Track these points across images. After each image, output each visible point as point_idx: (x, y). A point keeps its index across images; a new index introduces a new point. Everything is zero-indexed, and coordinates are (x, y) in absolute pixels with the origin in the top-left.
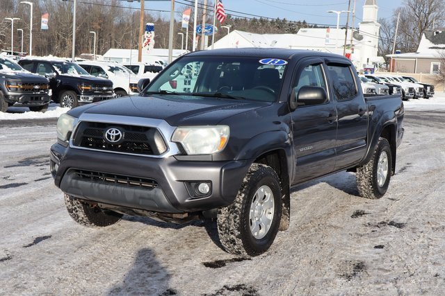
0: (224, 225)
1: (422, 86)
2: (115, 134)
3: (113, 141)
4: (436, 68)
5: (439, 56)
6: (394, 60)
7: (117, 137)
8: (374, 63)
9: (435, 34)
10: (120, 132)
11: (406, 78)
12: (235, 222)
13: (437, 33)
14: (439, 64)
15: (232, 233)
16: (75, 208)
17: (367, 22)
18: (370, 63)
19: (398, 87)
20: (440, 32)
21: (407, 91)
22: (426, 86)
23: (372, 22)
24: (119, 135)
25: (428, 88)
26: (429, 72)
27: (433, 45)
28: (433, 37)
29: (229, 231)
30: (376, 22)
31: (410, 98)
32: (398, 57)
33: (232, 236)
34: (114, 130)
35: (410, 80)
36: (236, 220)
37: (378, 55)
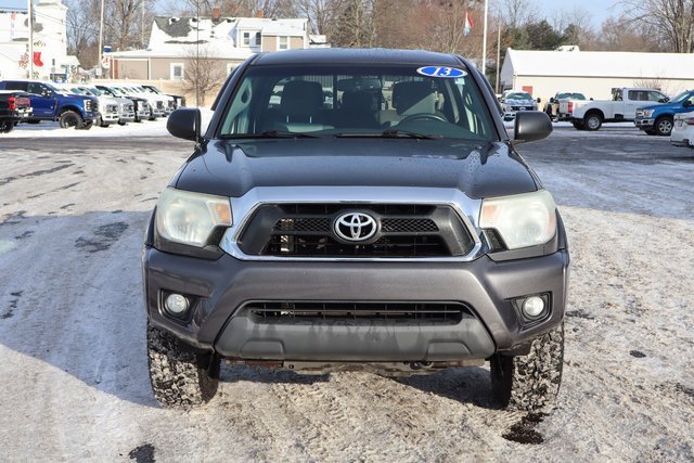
0: (531, 365)
1: (172, 99)
2: (360, 225)
3: (357, 238)
4: (178, 72)
5: (186, 54)
6: (116, 61)
7: (367, 229)
8: (63, 66)
9: (171, 23)
10: (371, 220)
11: (145, 87)
12: (553, 356)
13: (173, 20)
14: (182, 65)
15: (544, 377)
16: (181, 378)
17: (48, 4)
18: (58, 66)
19: (144, 101)
20: (178, 19)
21: (154, 107)
22: (175, 98)
23: (55, 4)
24: (371, 225)
25: (179, 101)
26: (168, 78)
27: (170, 38)
28: (168, 26)
29: (540, 372)
30: (60, 4)
31: (158, 116)
32: (122, 57)
33: (545, 381)
34: (356, 215)
35: (152, 89)
36: (555, 353)
37: (69, 54)
